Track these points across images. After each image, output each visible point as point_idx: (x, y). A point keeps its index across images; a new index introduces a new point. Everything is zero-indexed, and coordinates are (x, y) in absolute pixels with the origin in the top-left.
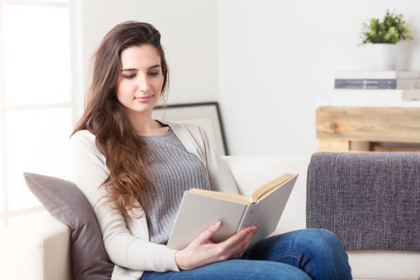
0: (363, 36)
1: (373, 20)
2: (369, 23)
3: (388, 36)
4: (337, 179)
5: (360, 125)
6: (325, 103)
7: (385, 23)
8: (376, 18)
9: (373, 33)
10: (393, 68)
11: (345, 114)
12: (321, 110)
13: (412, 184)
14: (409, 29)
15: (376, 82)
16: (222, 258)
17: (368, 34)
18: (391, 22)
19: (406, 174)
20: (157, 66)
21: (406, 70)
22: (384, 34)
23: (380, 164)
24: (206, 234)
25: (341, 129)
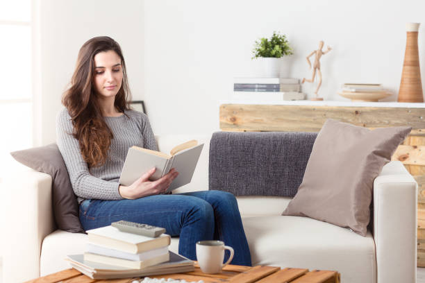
0: (256, 51)
1: (263, 39)
2: (260, 42)
3: (273, 52)
4: (229, 148)
5: (253, 118)
6: (226, 102)
7: (272, 42)
8: (265, 38)
9: (263, 49)
10: (278, 76)
11: (241, 110)
12: (224, 107)
13: (279, 152)
14: (289, 46)
15: (265, 86)
16: (155, 191)
17: (259, 50)
18: (277, 41)
19: (275, 145)
20: (119, 64)
21: (288, 78)
22: (271, 50)
23: (259, 139)
24: (146, 176)
25: (239, 122)
